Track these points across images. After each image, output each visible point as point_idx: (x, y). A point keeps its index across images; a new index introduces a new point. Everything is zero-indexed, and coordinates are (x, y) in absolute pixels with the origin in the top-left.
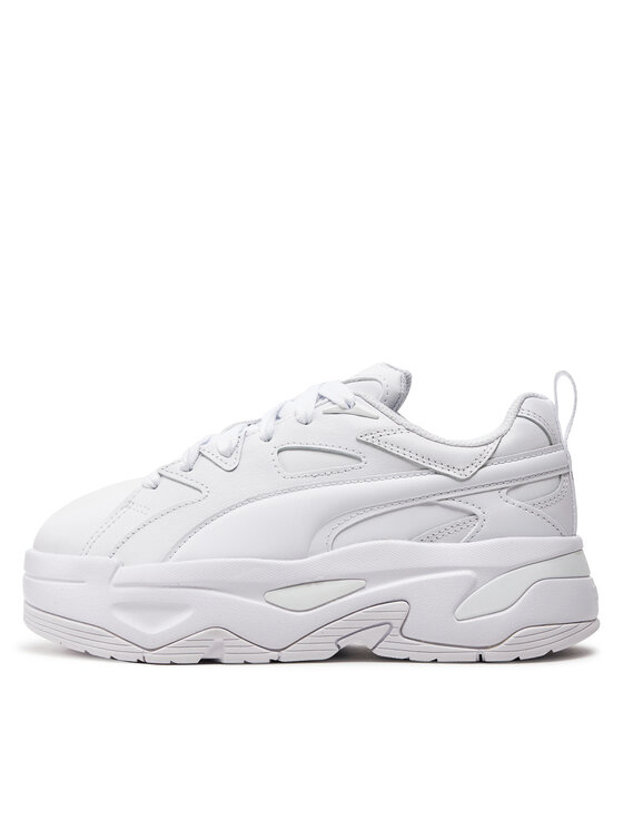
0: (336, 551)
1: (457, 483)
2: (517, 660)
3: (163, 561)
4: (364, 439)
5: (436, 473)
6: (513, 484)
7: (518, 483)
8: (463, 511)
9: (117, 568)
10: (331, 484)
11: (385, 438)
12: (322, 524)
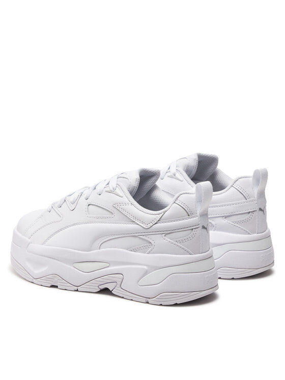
0: (101, 250)
1: (144, 230)
2: (161, 305)
3: (42, 244)
4: (114, 206)
5: (138, 224)
6: (167, 232)
7: (170, 232)
8: (147, 241)
9: (29, 244)
10: (102, 222)
11: (122, 206)
12: (96, 238)
